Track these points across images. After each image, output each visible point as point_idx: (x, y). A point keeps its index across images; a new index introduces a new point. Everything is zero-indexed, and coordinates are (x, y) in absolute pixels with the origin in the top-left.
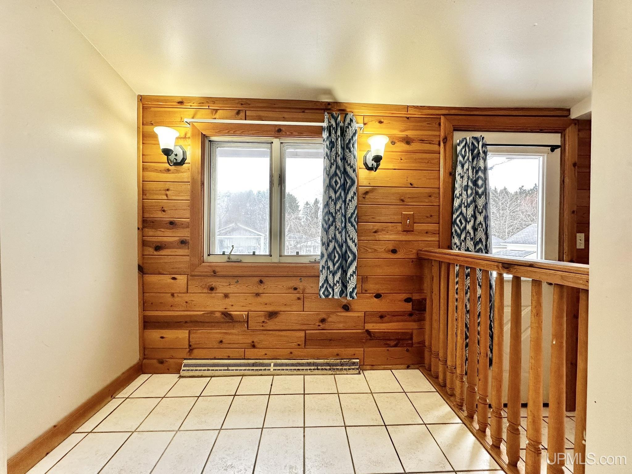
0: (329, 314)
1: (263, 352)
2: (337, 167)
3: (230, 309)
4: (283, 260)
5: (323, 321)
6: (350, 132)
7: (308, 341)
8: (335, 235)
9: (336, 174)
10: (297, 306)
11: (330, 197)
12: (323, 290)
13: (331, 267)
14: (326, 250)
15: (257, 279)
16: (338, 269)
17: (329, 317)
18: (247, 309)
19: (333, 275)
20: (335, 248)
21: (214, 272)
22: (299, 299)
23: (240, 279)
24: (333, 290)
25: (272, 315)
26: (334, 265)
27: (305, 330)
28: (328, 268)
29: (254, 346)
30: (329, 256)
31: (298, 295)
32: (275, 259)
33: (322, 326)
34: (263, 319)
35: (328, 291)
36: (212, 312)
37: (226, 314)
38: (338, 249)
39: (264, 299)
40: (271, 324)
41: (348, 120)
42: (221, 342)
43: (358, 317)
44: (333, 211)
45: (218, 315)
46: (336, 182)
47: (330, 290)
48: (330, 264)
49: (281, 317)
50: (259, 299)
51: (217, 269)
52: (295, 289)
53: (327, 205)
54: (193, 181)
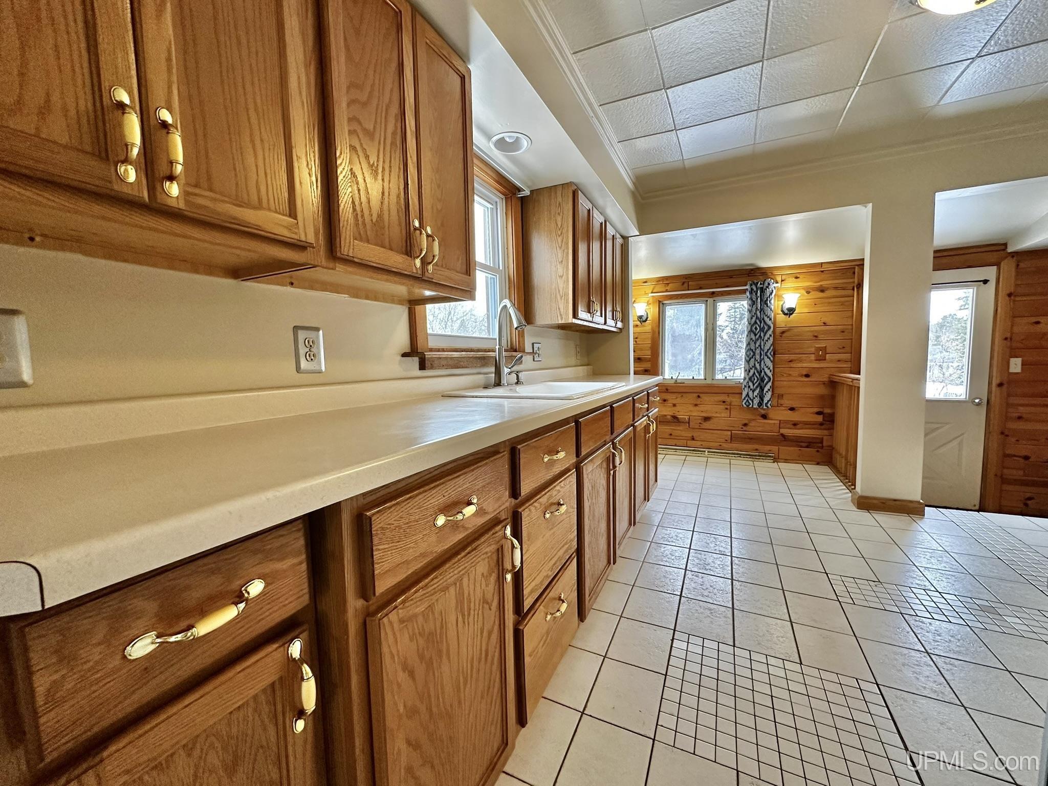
0: (751, 420)
1: (699, 443)
2: (757, 318)
3: (677, 414)
4: (714, 382)
5: (745, 425)
6: (768, 291)
7: (732, 438)
8: (755, 364)
9: (756, 322)
10: (725, 414)
11: (751, 339)
12: (745, 401)
13: (752, 387)
14: (748, 374)
15: (697, 395)
16: (757, 387)
17: (750, 423)
18: (688, 414)
19: (753, 391)
20: (754, 373)
21: (667, 390)
22: (727, 409)
23: (684, 395)
24: (753, 402)
25: (707, 419)
26: (754, 385)
27: (731, 431)
28: (749, 387)
29: (693, 439)
30: (750, 379)
31: (726, 406)
32: (709, 381)
33: (745, 428)
34: (700, 421)
35: (749, 402)
36: (665, 416)
37: (674, 417)
38: (757, 374)
39: (701, 408)
40: (706, 425)
41: (766, 284)
42: (671, 435)
43: (775, 423)
44: (753, 348)
45: (669, 417)
46: (756, 329)
47: (750, 402)
48: (751, 384)
49: (712, 421)
50: (697, 408)
51: (669, 388)
52: (724, 402)
53: (748, 344)
54: (653, 332)
